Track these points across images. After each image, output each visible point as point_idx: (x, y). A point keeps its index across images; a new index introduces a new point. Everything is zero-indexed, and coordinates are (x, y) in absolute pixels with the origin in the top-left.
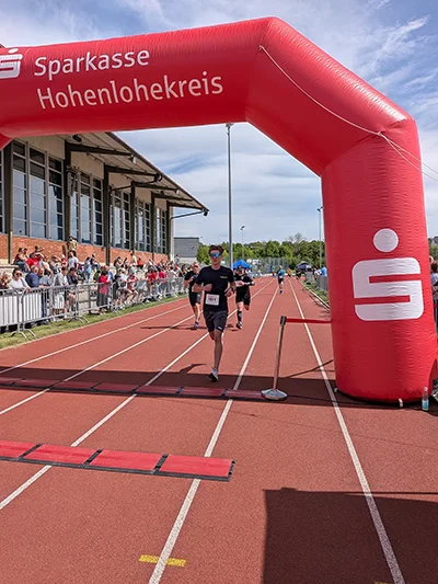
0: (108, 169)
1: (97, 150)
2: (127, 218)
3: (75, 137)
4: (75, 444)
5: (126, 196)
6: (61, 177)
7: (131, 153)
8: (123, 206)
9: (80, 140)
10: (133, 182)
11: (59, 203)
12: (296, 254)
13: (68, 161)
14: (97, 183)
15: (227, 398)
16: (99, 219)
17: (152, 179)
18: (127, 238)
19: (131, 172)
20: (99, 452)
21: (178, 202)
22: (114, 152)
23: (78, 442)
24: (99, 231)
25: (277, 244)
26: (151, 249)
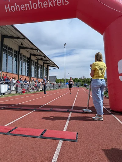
0: (31, 54)
1: (28, 48)
2: (36, 69)
3: (22, 44)
4: (6, 125)
5: (36, 63)
6: (17, 56)
7: (38, 49)
8: (35, 65)
9: (23, 45)
10: (38, 59)
11: (16, 63)
12: (83, 82)
13: (19, 51)
14: (28, 58)
15: (69, 112)
16: (28, 68)
17: (43, 57)
18: (36, 74)
19: (37, 55)
20: (16, 128)
21: (50, 65)
22: (33, 49)
23: (8, 125)
24: (28, 72)
25: (78, 79)
26: (42, 78)
